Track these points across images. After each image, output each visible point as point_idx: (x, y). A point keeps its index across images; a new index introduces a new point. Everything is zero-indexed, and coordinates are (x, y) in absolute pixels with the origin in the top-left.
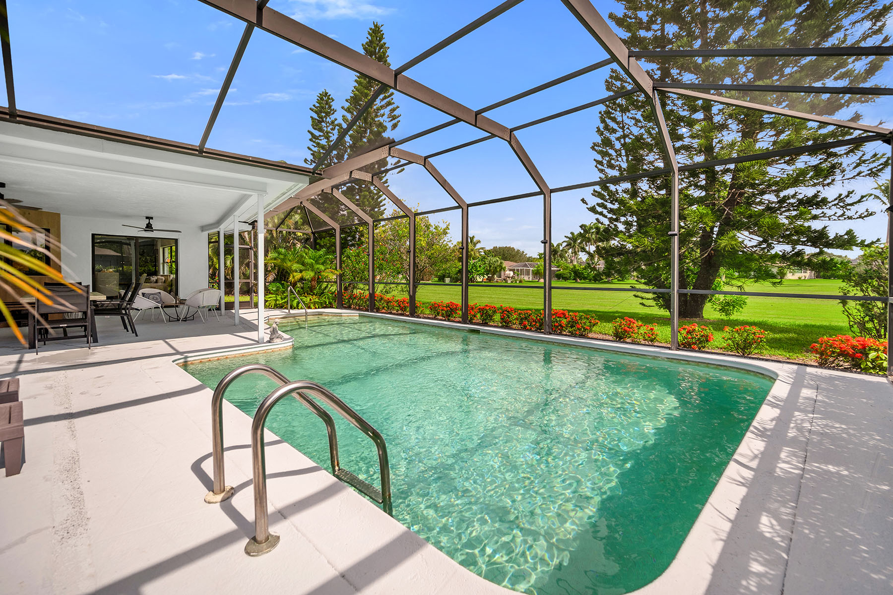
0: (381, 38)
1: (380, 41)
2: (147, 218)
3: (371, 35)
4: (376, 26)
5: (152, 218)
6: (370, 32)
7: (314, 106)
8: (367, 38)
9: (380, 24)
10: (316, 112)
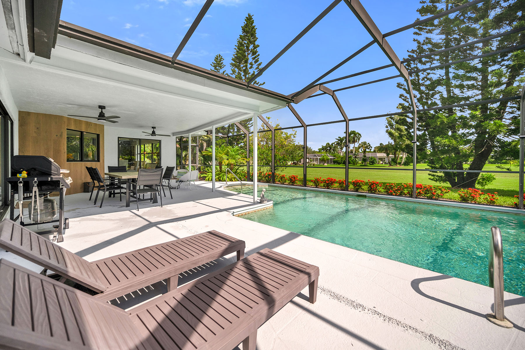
0: (253, 22)
1: (252, 24)
2: (153, 128)
3: (247, 21)
4: (249, 15)
5: (155, 128)
6: (246, 19)
7: (213, 63)
8: (244, 23)
9: (251, 15)
10: (214, 66)
